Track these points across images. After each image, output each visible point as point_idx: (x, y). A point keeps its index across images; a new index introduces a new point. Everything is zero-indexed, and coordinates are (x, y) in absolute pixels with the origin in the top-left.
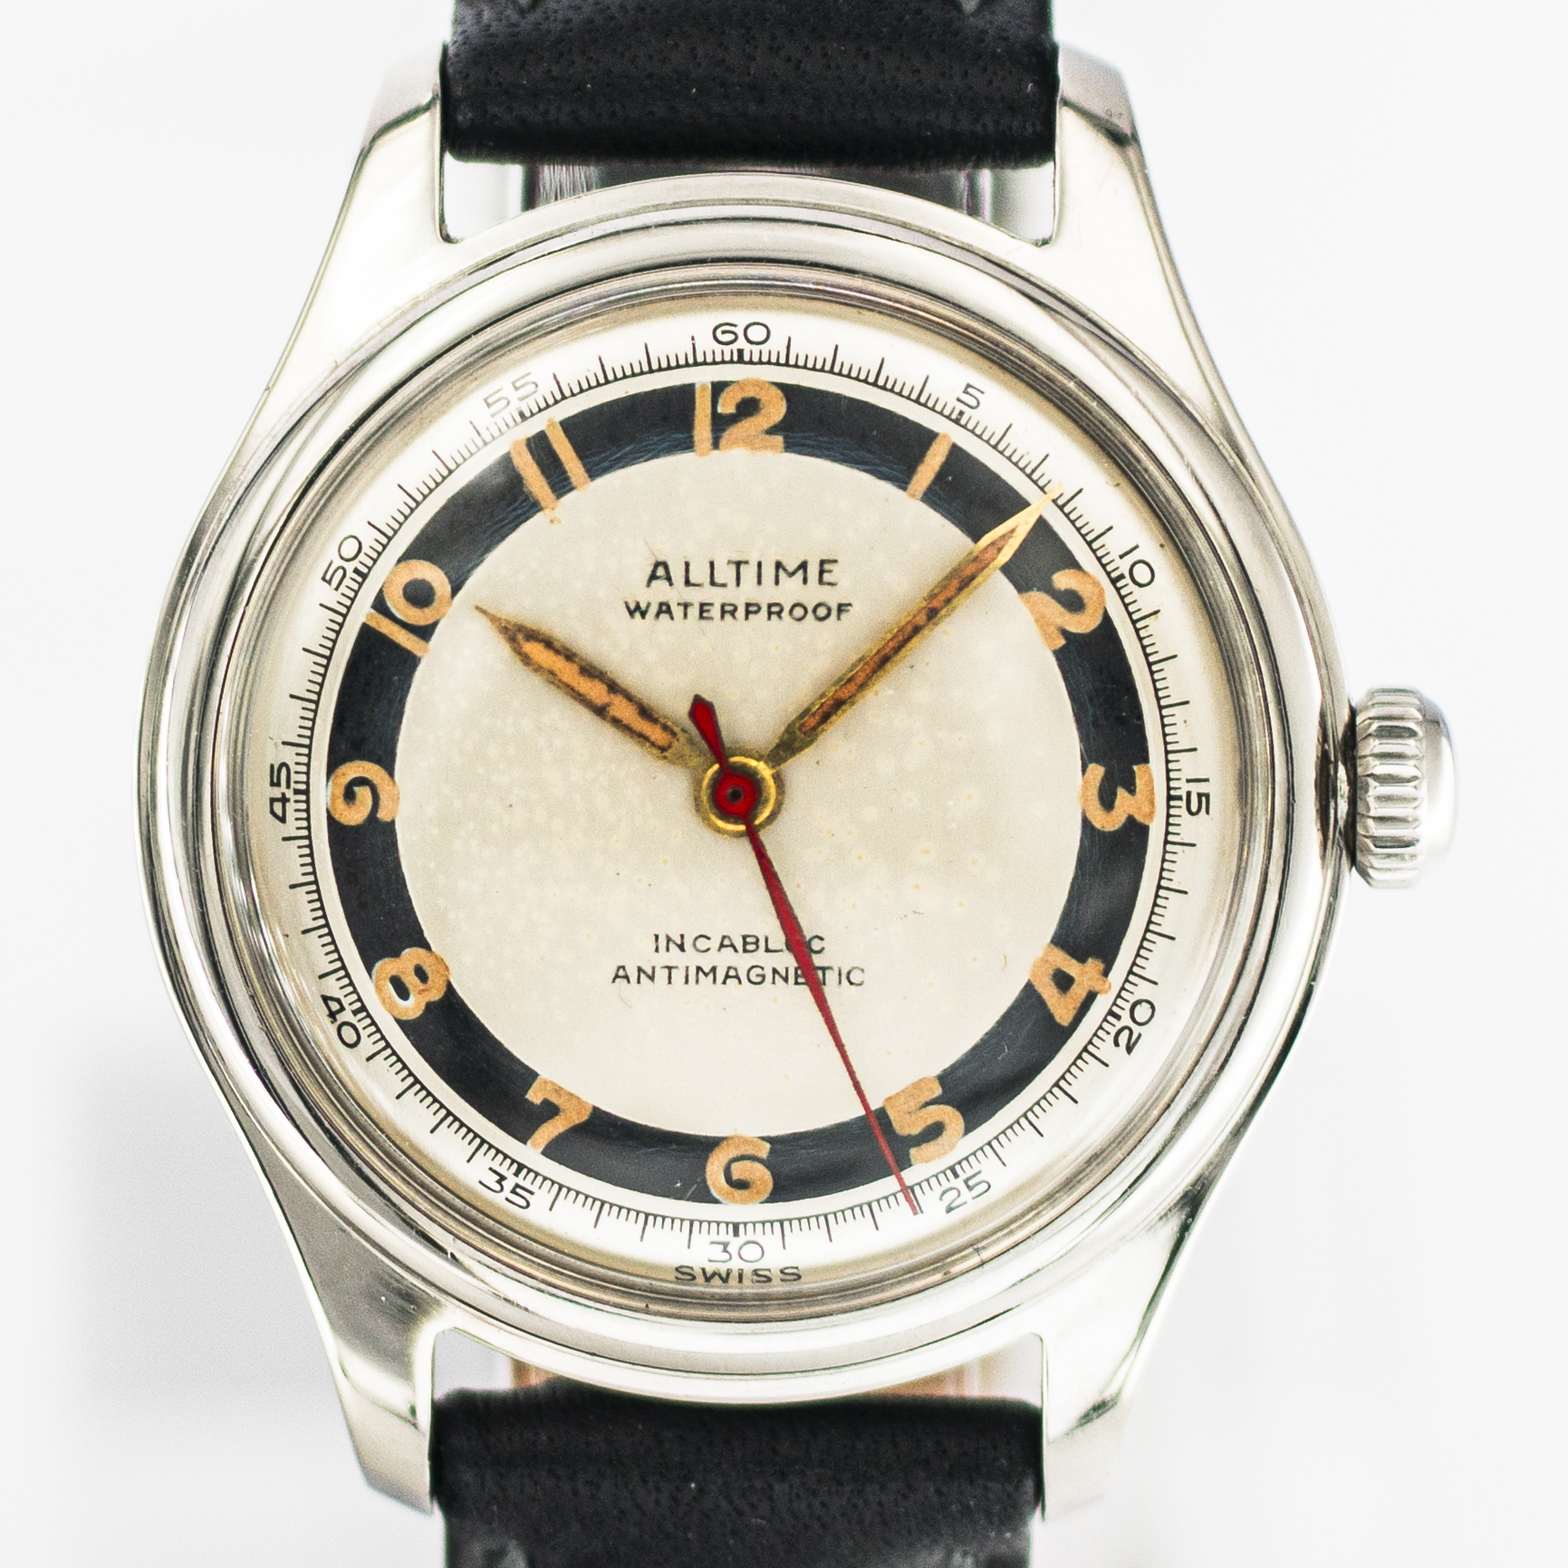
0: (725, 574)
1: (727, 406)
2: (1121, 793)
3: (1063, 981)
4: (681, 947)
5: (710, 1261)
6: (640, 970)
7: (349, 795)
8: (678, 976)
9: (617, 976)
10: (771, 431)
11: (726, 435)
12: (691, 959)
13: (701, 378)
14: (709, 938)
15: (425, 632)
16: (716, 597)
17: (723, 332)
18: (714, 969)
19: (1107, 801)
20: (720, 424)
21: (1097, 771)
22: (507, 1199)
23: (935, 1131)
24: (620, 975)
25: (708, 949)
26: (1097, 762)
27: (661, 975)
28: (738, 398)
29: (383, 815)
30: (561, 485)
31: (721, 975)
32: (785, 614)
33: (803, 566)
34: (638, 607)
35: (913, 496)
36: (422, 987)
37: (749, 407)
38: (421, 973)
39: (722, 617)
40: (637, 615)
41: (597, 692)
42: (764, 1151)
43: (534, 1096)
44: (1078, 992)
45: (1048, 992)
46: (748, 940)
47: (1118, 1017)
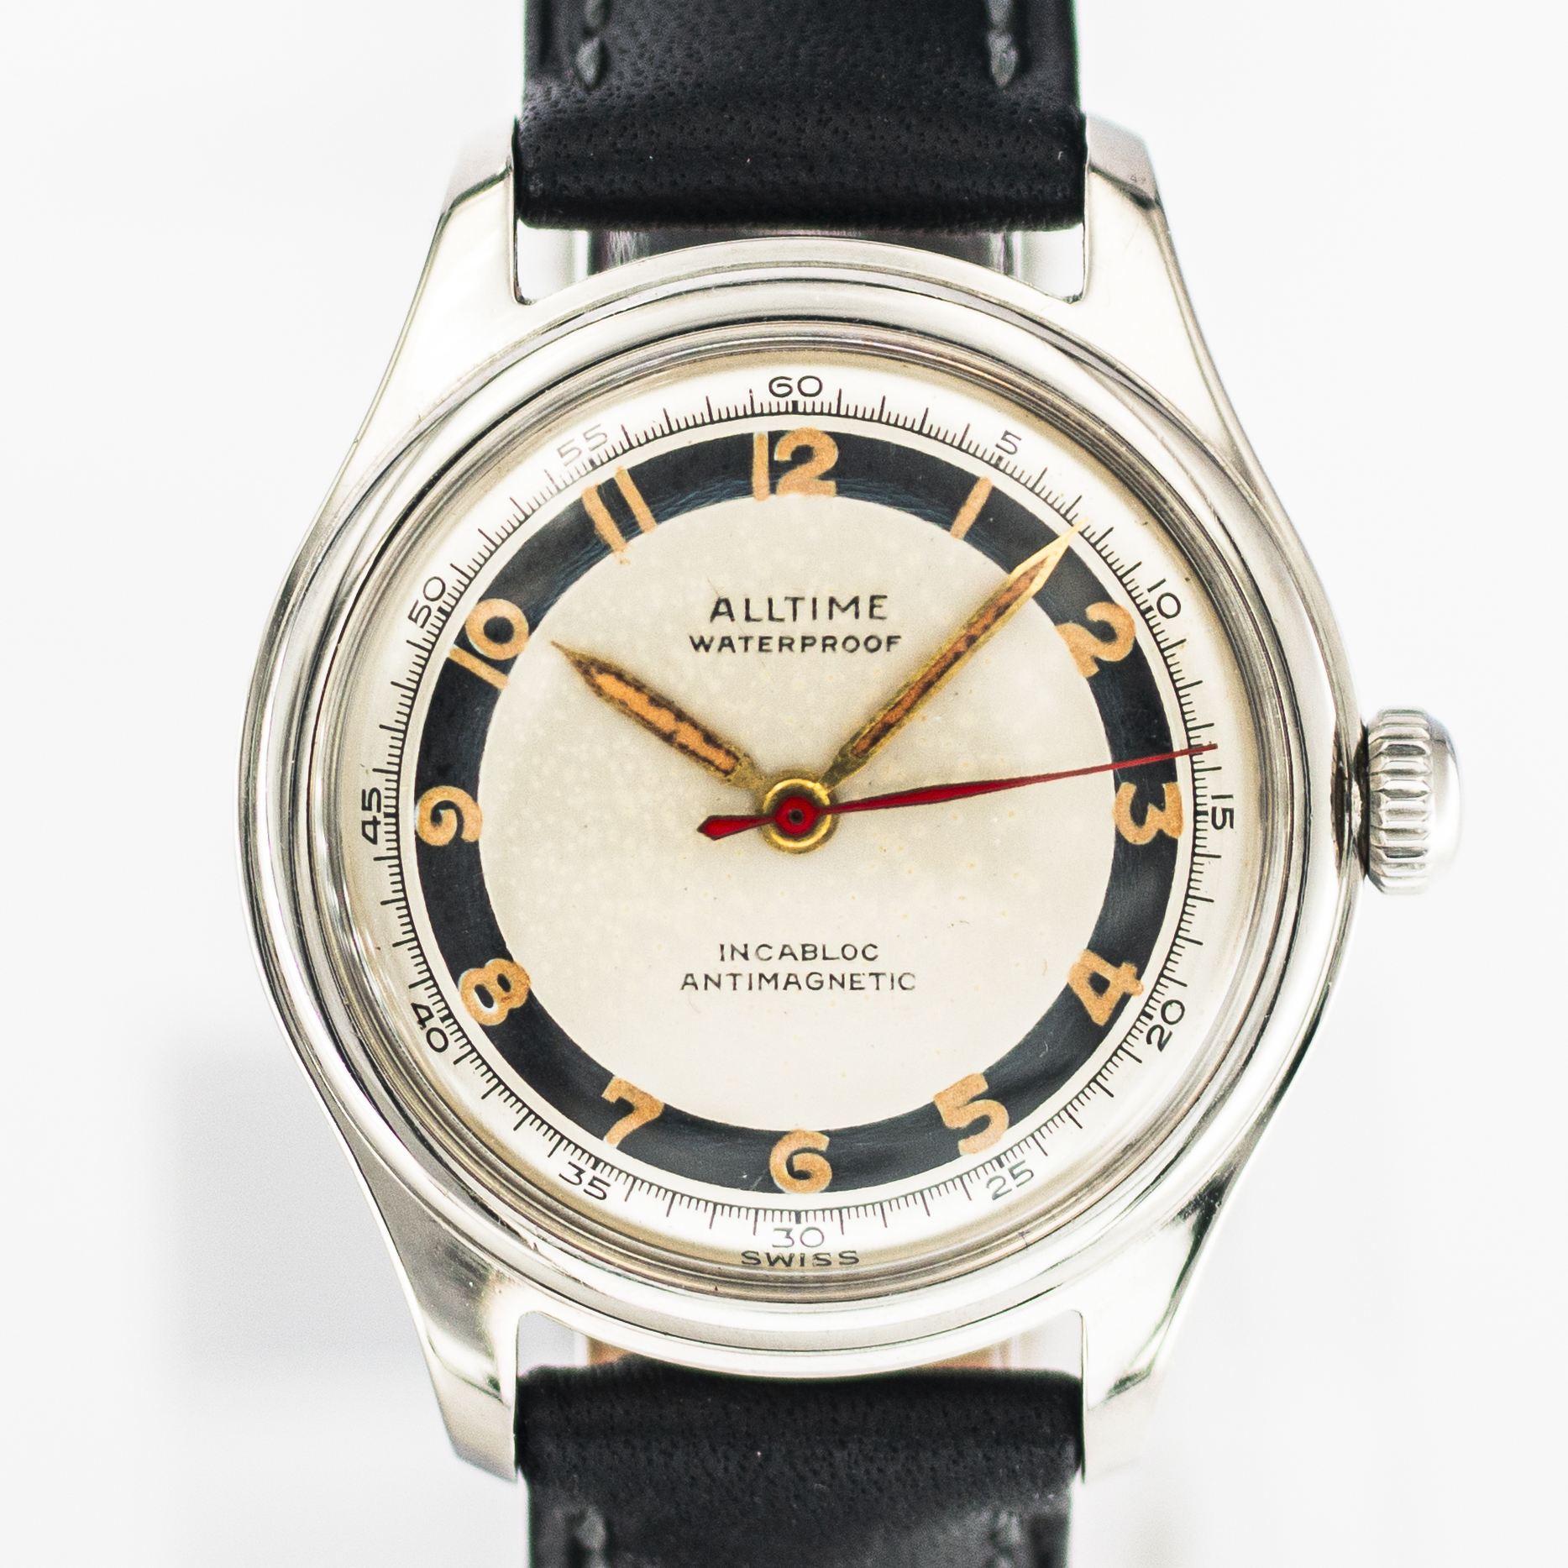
0: (783, 609)
1: (783, 454)
2: (1151, 808)
3: (1099, 984)
4: (745, 956)
5: (774, 1246)
6: (707, 977)
7: (436, 818)
8: (742, 982)
9: (686, 984)
10: (825, 476)
11: (782, 481)
12: (754, 966)
13: (759, 428)
14: (770, 948)
15: (504, 666)
16: (775, 631)
17: (779, 385)
18: (775, 976)
19: (1139, 817)
20: (777, 470)
21: (1129, 790)
22: (585, 1191)
23: (981, 1124)
24: (689, 982)
25: (770, 958)
26: (1130, 781)
27: (727, 982)
28: (794, 446)
29: (467, 836)
30: (629, 527)
31: (782, 981)
32: (839, 646)
33: (855, 601)
34: (702, 640)
35: (956, 536)
36: (505, 994)
37: (803, 455)
38: (504, 983)
39: (780, 650)
40: (702, 648)
41: (665, 720)
42: (824, 1143)
43: (610, 1095)
44: (1113, 994)
45: (1086, 995)
46: (807, 948)
47: (1150, 1017)
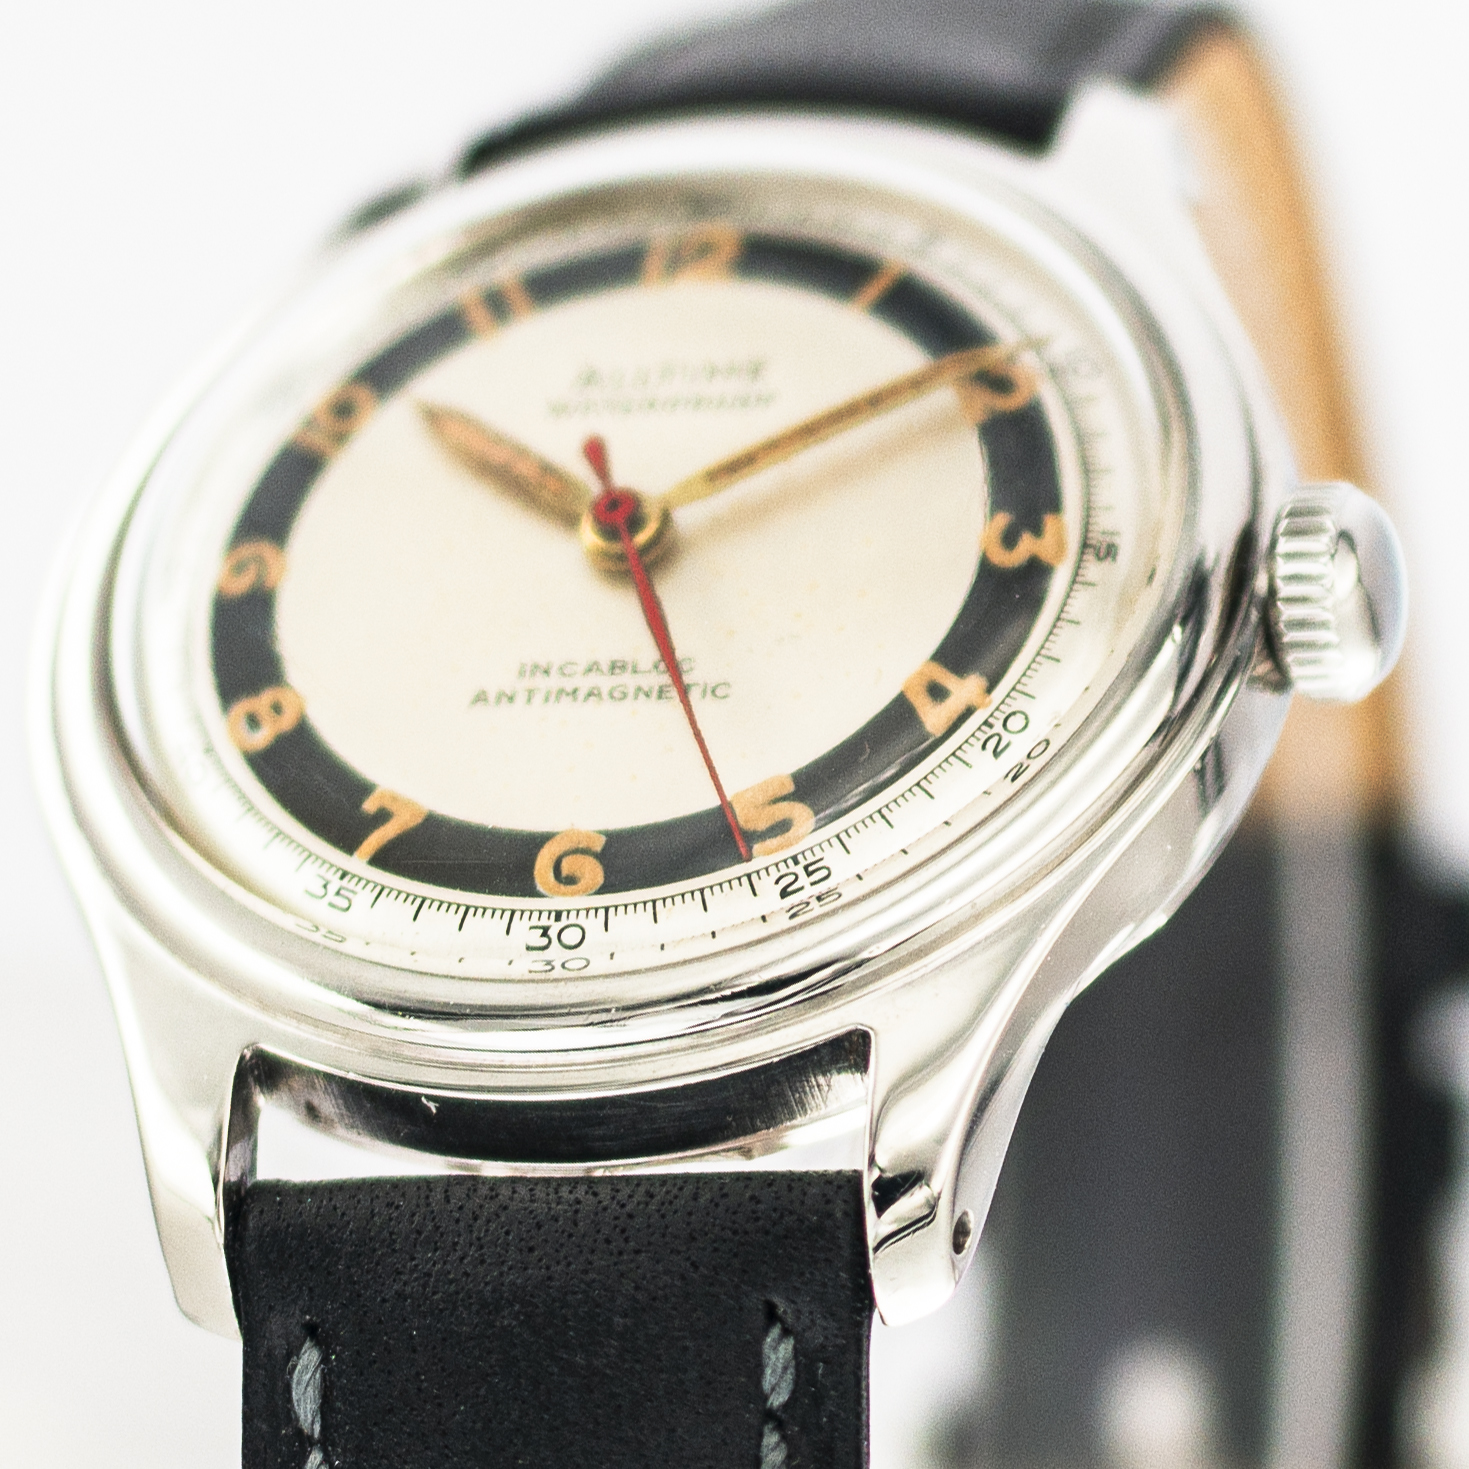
2: (1026, 535)
3: (937, 692)
4: (547, 672)
6: (500, 693)
7: (239, 568)
8: (539, 697)
9: (476, 701)
12: (554, 682)
14: (576, 665)
18: (575, 691)
19: (1010, 542)
21: (1003, 520)
22: (330, 903)
23: (782, 827)
24: (479, 698)
25: (574, 674)
26: (1007, 510)
27: (521, 698)
29: (266, 583)
31: (581, 695)
35: (857, 306)
36: (275, 719)
37: (703, 249)
38: (277, 708)
42: (600, 844)
43: (370, 806)
44: (956, 705)
45: (921, 702)
46: (616, 666)
47: (991, 726)
